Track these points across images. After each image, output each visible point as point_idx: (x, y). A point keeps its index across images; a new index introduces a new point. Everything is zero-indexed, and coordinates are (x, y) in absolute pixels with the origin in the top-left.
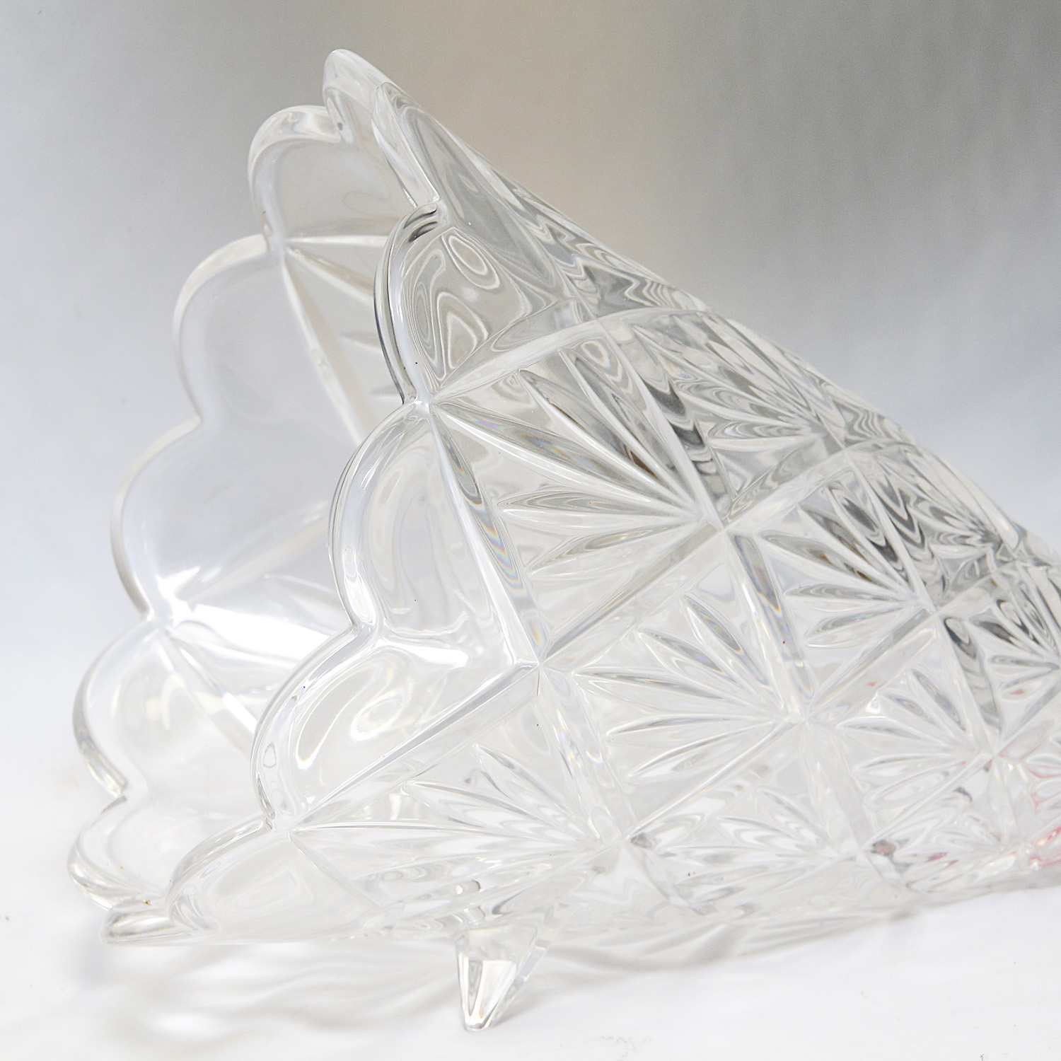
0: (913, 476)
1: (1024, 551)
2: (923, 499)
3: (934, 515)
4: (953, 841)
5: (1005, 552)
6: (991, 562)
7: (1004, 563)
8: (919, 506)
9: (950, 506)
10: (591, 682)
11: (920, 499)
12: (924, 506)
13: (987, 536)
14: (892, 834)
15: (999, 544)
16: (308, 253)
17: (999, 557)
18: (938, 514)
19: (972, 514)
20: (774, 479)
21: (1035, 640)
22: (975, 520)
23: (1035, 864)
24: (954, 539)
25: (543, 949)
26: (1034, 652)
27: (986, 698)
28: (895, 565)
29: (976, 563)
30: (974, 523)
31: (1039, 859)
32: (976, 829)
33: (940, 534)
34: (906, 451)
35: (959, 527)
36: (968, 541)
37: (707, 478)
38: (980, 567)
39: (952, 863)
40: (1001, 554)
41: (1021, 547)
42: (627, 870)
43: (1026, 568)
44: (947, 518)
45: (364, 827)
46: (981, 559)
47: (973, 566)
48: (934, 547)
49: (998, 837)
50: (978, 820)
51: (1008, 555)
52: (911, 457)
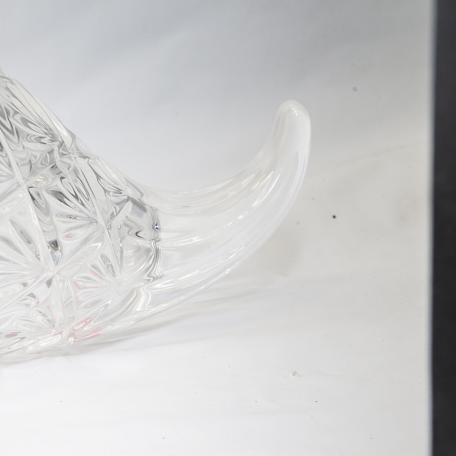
0: (8, 96)
1: (74, 148)
2: (18, 113)
3: (23, 122)
4: (24, 325)
5: (65, 149)
6: (56, 154)
7: (63, 155)
8: (15, 117)
9: (33, 119)
11: (16, 113)
12: (18, 117)
13: (54, 139)
15: (62, 144)
17: (61, 151)
18: (25, 122)
19: (46, 124)
21: (82, 203)
22: (47, 127)
23: (71, 339)
24: (35, 139)
26: (81, 211)
29: (48, 155)
30: (46, 129)
31: (75, 338)
32: (40, 318)
33: (28, 135)
34: (6, 82)
35: (38, 132)
36: (42, 140)
38: (50, 158)
39: (23, 338)
40: (63, 150)
41: (73, 146)
43: (75, 158)
44: (29, 124)
46: (51, 152)
47: (46, 156)
48: (24, 143)
50: (41, 312)
51: (66, 151)
52: (9, 85)
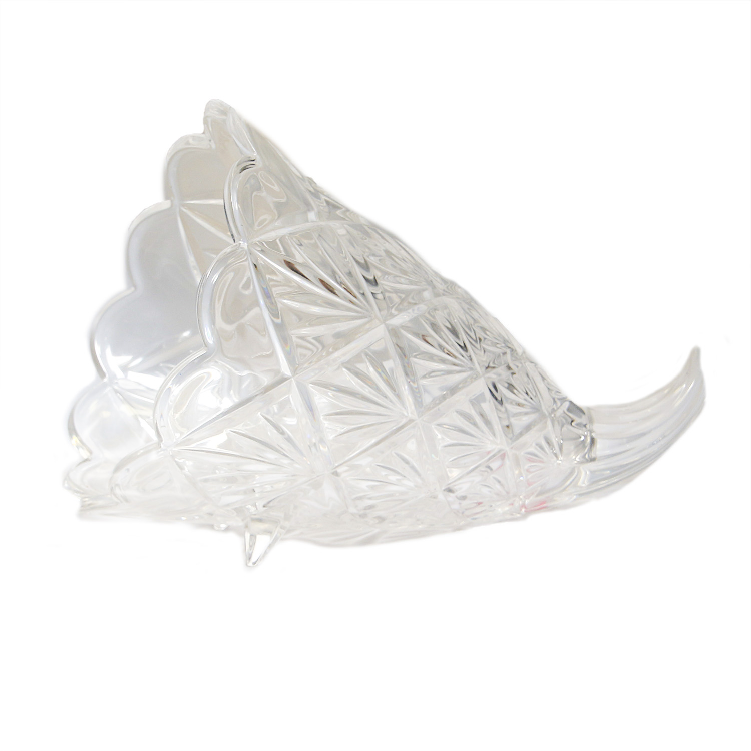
10: (329, 393)
13: (508, 346)
14: (455, 485)
15: (513, 351)
16: (192, 208)
20: (396, 310)
21: (531, 398)
23: (523, 510)
25: (283, 530)
27: (506, 423)
28: (467, 354)
31: (526, 508)
32: (498, 486)
36: (498, 346)
37: (377, 301)
42: (328, 491)
44: (488, 333)
45: (192, 450)
46: (504, 354)
49: (508, 493)
